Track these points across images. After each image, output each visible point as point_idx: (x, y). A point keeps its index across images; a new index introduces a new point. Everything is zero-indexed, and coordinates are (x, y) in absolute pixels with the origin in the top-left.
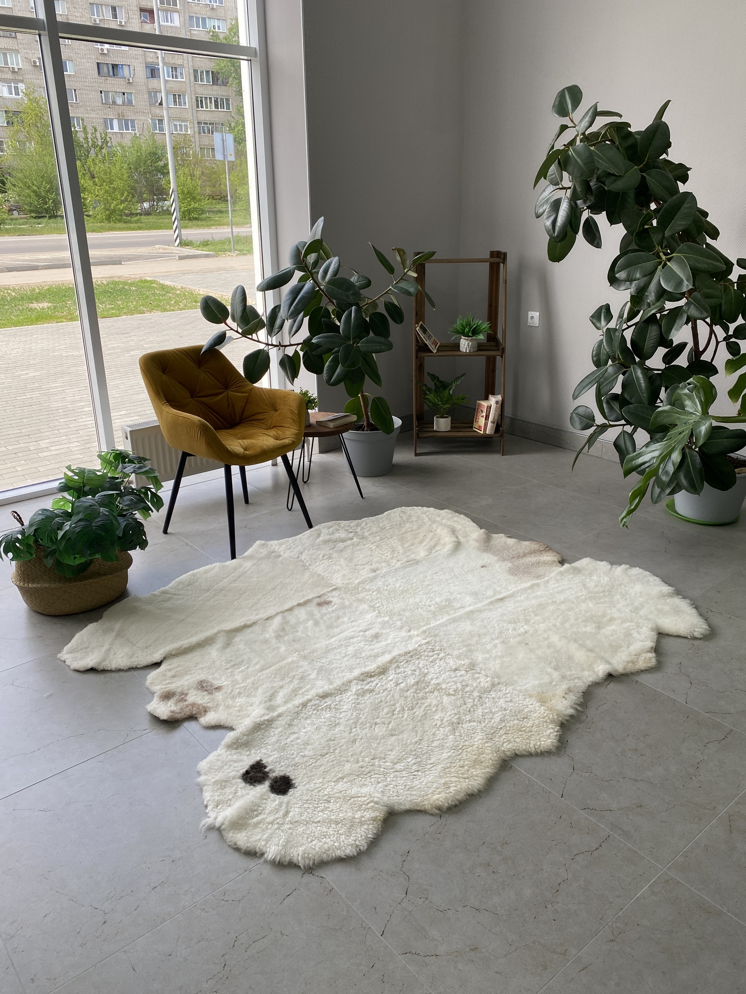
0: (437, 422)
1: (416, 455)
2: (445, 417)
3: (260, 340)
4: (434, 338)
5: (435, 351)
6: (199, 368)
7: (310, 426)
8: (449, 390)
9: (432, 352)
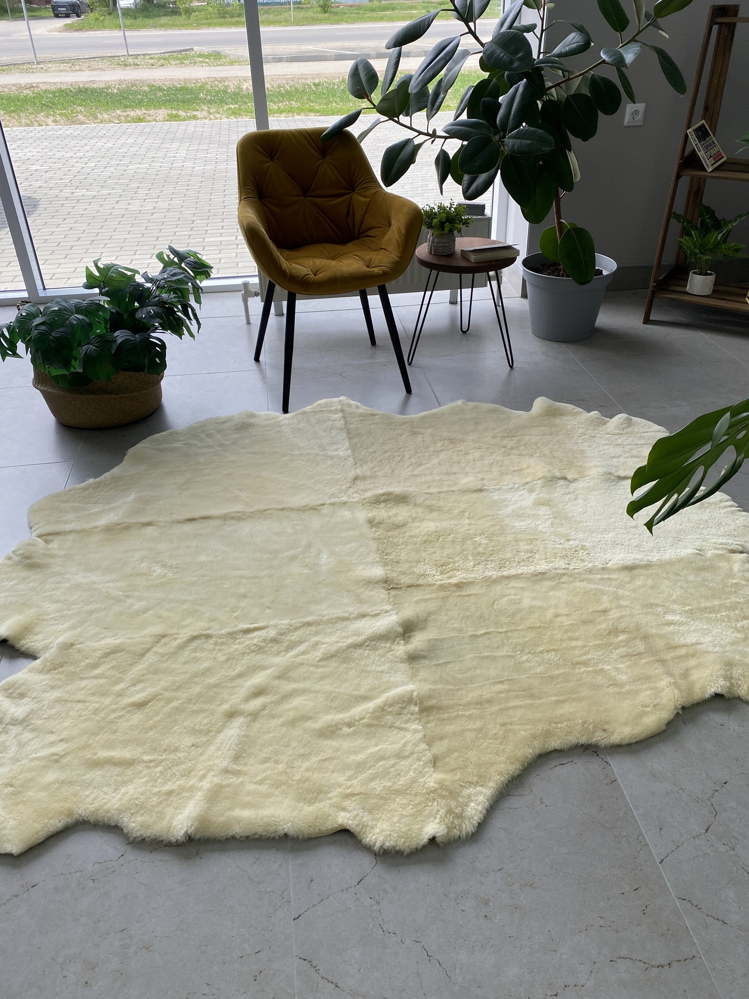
0: (692, 279)
1: (647, 321)
2: (706, 274)
3: (414, 126)
4: (718, 148)
5: (709, 170)
6: (324, 157)
7: (451, 255)
8: (719, 234)
9: (706, 171)
